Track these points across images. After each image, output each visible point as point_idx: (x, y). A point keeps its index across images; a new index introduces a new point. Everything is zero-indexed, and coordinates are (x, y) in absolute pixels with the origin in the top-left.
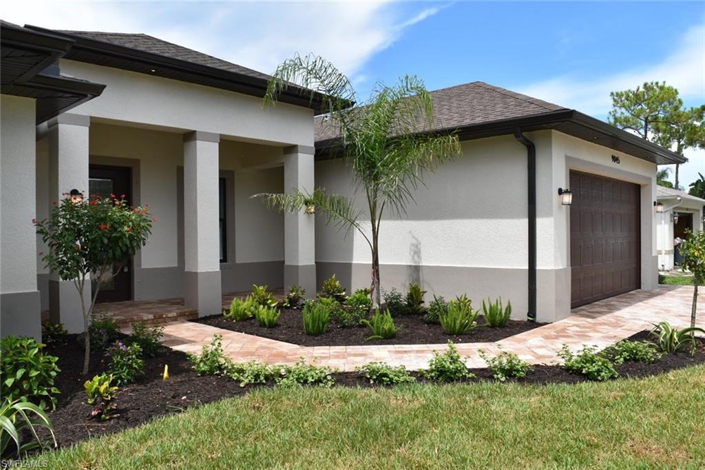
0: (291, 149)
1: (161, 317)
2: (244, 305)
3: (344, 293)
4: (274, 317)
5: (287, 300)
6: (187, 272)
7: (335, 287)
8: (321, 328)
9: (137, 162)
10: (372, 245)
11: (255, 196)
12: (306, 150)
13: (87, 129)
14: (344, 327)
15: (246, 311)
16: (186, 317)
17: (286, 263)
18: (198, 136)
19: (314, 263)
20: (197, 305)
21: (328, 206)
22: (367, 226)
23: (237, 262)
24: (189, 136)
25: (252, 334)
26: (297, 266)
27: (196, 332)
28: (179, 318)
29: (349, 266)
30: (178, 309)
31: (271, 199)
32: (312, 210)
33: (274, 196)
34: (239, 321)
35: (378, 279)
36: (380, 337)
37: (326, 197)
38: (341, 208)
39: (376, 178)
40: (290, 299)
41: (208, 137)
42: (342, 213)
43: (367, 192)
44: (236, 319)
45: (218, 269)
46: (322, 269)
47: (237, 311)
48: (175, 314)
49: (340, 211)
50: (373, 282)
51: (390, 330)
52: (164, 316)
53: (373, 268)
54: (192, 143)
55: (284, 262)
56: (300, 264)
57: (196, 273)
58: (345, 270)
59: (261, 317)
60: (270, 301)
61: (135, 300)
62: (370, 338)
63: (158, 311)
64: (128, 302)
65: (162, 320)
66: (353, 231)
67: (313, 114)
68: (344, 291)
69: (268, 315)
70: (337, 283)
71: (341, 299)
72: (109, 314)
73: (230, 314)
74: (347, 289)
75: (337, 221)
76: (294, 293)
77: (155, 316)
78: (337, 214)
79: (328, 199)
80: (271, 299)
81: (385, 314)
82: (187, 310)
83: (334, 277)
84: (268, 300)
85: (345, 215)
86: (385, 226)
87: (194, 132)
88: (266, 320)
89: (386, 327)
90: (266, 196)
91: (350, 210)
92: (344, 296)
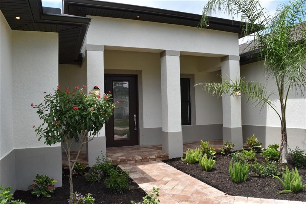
0: (225, 58)
1: (146, 158)
2: (194, 153)
3: (260, 146)
4: (211, 164)
5: (223, 150)
6: (163, 132)
7: (255, 142)
8: (242, 178)
9: (141, 72)
10: (281, 117)
11: (197, 85)
12: (234, 58)
13: (103, 53)
14: (260, 176)
15: (195, 158)
16: (161, 158)
17: (224, 126)
18: (167, 53)
19: (241, 127)
20: (168, 152)
21: (247, 90)
22: (277, 104)
23: (197, 124)
24: (162, 53)
25: (194, 176)
26: (231, 128)
27: (161, 171)
28: (157, 159)
29: (264, 128)
30: (158, 153)
31: (207, 87)
32: (240, 94)
33: (209, 84)
34: (191, 164)
35: (286, 141)
36: (290, 191)
37: (245, 84)
38: (257, 91)
39: (283, 68)
40: (225, 149)
41: (173, 53)
42: (257, 94)
43: (276, 78)
44: (189, 162)
45: (181, 130)
46: (246, 130)
47: (189, 158)
48: (154, 157)
49: (256, 93)
50: (282, 144)
51: (298, 186)
52: (148, 158)
53: (282, 133)
54: (164, 57)
55: (222, 125)
56: (232, 127)
57: (168, 133)
58: (262, 131)
59: (203, 164)
60: (211, 151)
61: (140, 145)
62: (282, 192)
63: (146, 154)
64: (136, 146)
65: (146, 160)
66: (266, 107)
67: (238, 37)
68: (261, 144)
69: (207, 163)
70: (256, 140)
71: (258, 151)
72: (118, 155)
73: (185, 159)
74: (263, 144)
75: (254, 100)
76: (227, 146)
77: (142, 158)
78: (254, 95)
79: (247, 85)
80: (212, 150)
81: (293, 172)
82: (162, 154)
83: (254, 135)
84: (210, 150)
85: (260, 95)
86: (290, 103)
87: (165, 51)
88: (205, 166)
89: (295, 184)
90: (204, 85)
91: (263, 92)
92: (261, 148)
